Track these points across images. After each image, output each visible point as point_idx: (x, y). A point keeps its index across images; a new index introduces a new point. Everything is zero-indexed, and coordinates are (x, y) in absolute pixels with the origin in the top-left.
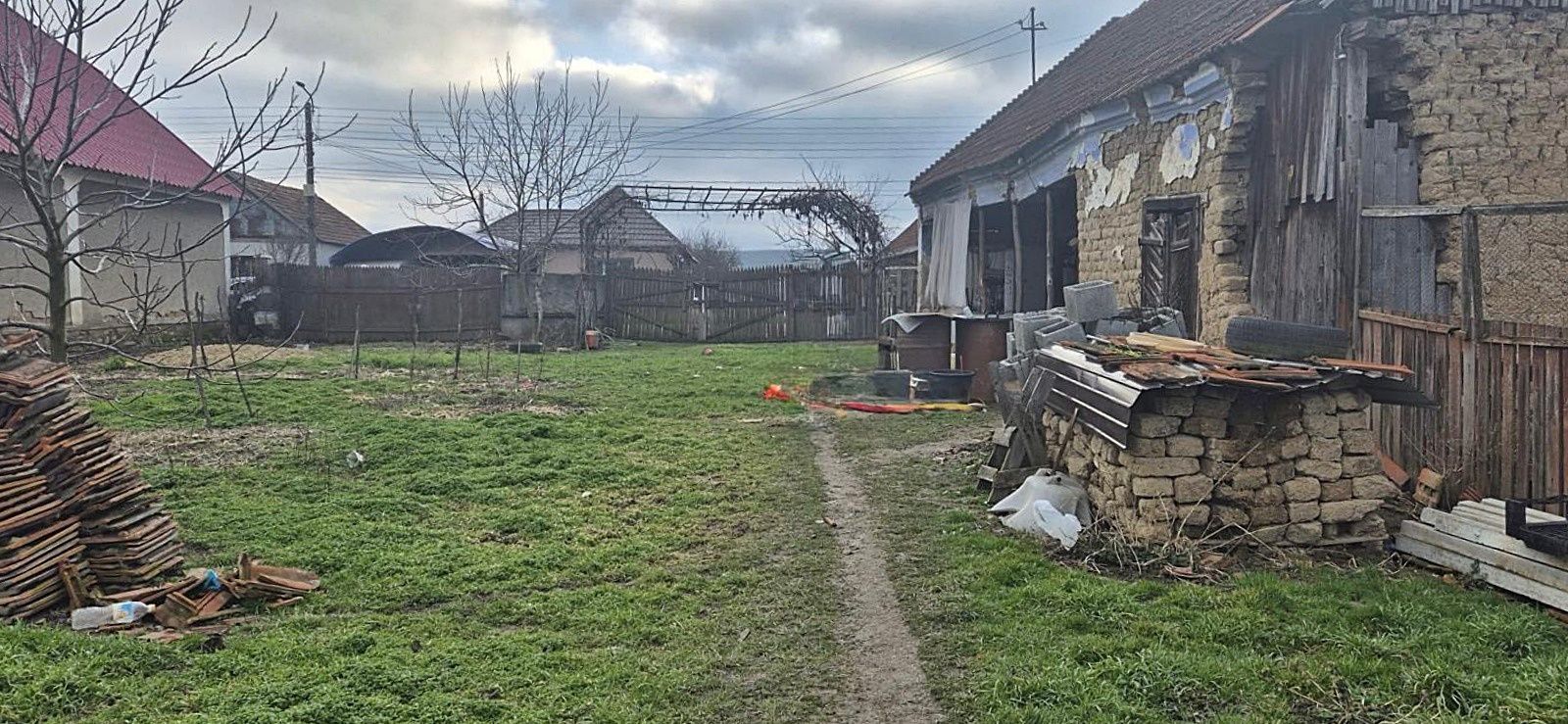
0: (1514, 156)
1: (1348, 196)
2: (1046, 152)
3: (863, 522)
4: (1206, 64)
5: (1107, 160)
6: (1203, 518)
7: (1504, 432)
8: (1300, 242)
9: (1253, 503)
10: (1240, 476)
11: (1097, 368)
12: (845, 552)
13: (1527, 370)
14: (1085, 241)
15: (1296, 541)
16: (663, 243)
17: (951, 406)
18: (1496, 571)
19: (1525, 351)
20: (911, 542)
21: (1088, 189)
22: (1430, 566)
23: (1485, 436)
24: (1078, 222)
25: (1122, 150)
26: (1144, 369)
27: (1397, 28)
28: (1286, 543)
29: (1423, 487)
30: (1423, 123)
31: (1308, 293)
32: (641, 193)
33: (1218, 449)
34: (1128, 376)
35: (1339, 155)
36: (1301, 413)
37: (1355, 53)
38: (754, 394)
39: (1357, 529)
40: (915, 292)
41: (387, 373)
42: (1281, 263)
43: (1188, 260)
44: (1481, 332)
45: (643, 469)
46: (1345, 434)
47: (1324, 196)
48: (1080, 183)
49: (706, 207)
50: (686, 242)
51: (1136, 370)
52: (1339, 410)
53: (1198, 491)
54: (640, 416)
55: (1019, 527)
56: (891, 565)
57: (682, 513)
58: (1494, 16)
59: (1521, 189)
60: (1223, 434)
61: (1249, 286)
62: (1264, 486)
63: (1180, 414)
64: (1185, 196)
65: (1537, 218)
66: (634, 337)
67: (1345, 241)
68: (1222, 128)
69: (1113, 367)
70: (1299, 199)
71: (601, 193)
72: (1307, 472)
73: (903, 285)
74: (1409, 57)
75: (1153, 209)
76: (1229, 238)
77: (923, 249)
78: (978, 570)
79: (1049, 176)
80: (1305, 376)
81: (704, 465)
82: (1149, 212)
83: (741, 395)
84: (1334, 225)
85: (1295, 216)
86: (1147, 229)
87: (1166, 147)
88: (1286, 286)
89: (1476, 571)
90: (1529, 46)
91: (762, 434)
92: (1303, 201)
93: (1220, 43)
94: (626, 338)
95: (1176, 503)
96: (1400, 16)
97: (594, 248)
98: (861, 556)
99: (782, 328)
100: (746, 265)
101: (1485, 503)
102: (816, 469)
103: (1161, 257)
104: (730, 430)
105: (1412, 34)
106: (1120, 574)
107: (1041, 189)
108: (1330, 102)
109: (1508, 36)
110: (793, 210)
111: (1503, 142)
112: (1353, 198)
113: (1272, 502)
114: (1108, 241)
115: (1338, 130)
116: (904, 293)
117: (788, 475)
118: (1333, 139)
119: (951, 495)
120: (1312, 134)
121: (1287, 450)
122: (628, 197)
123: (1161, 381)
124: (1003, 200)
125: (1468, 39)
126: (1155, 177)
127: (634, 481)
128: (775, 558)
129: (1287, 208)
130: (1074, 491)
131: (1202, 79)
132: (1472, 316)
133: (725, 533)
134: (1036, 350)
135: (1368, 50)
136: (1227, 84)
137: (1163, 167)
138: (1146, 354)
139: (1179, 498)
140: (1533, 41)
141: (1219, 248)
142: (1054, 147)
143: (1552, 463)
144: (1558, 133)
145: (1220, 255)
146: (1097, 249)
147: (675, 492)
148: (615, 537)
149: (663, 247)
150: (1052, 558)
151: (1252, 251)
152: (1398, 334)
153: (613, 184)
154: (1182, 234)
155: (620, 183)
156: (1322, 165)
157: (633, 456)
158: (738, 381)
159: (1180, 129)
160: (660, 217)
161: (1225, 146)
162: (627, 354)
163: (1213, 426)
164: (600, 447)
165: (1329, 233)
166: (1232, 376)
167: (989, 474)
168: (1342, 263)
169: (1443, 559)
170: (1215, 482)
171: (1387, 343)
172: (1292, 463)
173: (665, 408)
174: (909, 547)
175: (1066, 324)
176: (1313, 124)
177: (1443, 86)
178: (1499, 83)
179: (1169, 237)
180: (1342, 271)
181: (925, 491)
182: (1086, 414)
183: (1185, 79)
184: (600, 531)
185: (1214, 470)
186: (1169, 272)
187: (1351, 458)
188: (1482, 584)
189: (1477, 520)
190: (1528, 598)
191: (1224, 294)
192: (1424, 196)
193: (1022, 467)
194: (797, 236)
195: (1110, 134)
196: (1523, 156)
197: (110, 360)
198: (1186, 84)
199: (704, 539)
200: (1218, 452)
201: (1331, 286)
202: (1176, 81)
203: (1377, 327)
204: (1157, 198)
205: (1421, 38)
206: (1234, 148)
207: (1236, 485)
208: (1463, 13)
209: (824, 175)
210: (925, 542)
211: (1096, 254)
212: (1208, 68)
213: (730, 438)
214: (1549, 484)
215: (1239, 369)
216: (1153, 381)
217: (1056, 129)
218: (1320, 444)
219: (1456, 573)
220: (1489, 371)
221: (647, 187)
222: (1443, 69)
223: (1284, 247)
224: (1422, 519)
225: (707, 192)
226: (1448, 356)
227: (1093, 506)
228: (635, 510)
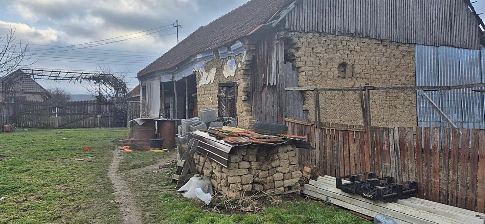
0: (321, 74)
1: (281, 84)
2: (185, 66)
3: (130, 200)
4: (238, 41)
5: (206, 69)
6: (250, 189)
7: (327, 155)
8: (267, 97)
9: (264, 182)
10: (261, 174)
11: (214, 139)
12: (124, 214)
13: (334, 137)
14: (199, 95)
15: (277, 194)
16: (39, 91)
17: (157, 150)
18: (333, 199)
19: (333, 131)
20: (150, 207)
21: (200, 78)
22: (314, 199)
23: (322, 156)
24: (197, 89)
25: (211, 67)
26: (230, 139)
27: (292, 35)
28: (274, 195)
29: (305, 172)
30: (299, 63)
31: (269, 112)
32: (30, 72)
33: (254, 165)
34: (226, 142)
35: (277, 72)
36: (277, 152)
37: (281, 41)
38: (80, 149)
39: (293, 188)
40: (139, 110)
42: (261, 103)
43: (233, 102)
44: (320, 125)
45: (31, 184)
46: (290, 158)
47: (274, 84)
48: (197, 76)
49: (58, 78)
50: (49, 91)
51: (228, 140)
52: (288, 151)
53: (249, 180)
54: (29, 160)
55: (189, 197)
56: (143, 218)
57: (50, 204)
58: (315, 34)
59: (323, 84)
60: (255, 160)
61: (252, 110)
62: (268, 176)
63: (243, 154)
64: (231, 82)
65: (327, 92)
66: (26, 126)
67: (280, 98)
68: (243, 61)
69: (220, 139)
70: (266, 84)
71: (12, 72)
72: (279, 171)
73: (135, 108)
74: (295, 44)
75: (221, 86)
76: (246, 95)
77: (142, 96)
78: (178, 217)
79: (187, 73)
80: (279, 141)
81: (60, 180)
82: (220, 86)
83: (74, 149)
84: (276, 92)
85: (265, 89)
86: (220, 92)
87: (225, 67)
88: (262, 111)
89: (327, 199)
90: (324, 44)
91: (84, 165)
92: (267, 85)
93: (242, 35)
94: (23, 127)
95: (242, 185)
96: (292, 32)
97: (8, 92)
98: (130, 216)
99: (89, 123)
100: (74, 100)
101: (325, 177)
102: (108, 179)
103: (225, 101)
104: (70, 165)
105: (295, 37)
106: (227, 212)
107: (184, 78)
108: (274, 55)
109: (318, 40)
110: (93, 80)
111: (318, 70)
112: (282, 84)
113: (270, 182)
114: (207, 95)
115: (277, 64)
116: (136, 111)
117: (97, 183)
118: (276, 67)
119: (162, 186)
120: (269, 64)
121: (274, 164)
122: (24, 73)
123: (238, 144)
124: (171, 80)
125: (309, 40)
126: (221, 75)
127: (27, 190)
128: (94, 221)
129: (262, 87)
130: (207, 182)
131: (237, 46)
132: (318, 121)
133: (71, 211)
134: (190, 132)
135: (284, 41)
136: (244, 48)
137: (224, 72)
138: (230, 134)
139: (243, 183)
140: (324, 42)
141: (243, 98)
142: (188, 64)
143: (341, 164)
144: (331, 68)
145: (243, 101)
146: (204, 98)
147: (46, 194)
148: (17, 218)
149: (39, 92)
150: (203, 209)
151: (252, 99)
152: (296, 126)
153: (18, 68)
154: (231, 94)
155: (21, 68)
156: (273, 74)
157: (26, 179)
158: (73, 144)
159: (229, 61)
160: (38, 82)
161: (244, 67)
162: (23, 134)
163: (252, 158)
164: (10, 175)
165: (275, 95)
166: (259, 141)
167: (176, 177)
168: (279, 104)
169: (317, 196)
170: (254, 176)
171: (293, 129)
172: (275, 168)
173: (41, 156)
174: (150, 210)
175: (200, 123)
176: (269, 61)
177: (303, 53)
178: (317, 53)
179: (227, 95)
180: (279, 106)
181: (152, 185)
182: (211, 155)
183: (231, 45)
184: (9, 216)
185: (253, 173)
186: (227, 105)
187: (291, 166)
188: (330, 204)
189: (325, 183)
190: (343, 207)
191: (245, 113)
192: (300, 85)
193: (188, 174)
194: (95, 90)
195: (207, 61)
196: (323, 74)
198: (231, 47)
199: (61, 215)
200: (254, 166)
201: (276, 111)
202: (228, 46)
203: (290, 124)
204: (223, 82)
205: (297, 39)
206: (247, 68)
207: (260, 177)
208: (308, 32)
209: (105, 69)
210: (155, 207)
211: (203, 99)
212: (239, 42)
213: (71, 168)
214: (341, 170)
215: (260, 139)
216: (235, 144)
217: (189, 59)
218: (283, 162)
219: (322, 200)
220: (323, 137)
221: (33, 70)
222: (303, 48)
223: (262, 99)
224: (310, 183)
225: (59, 73)
226: (311, 132)
227: (213, 187)
228: (27, 204)
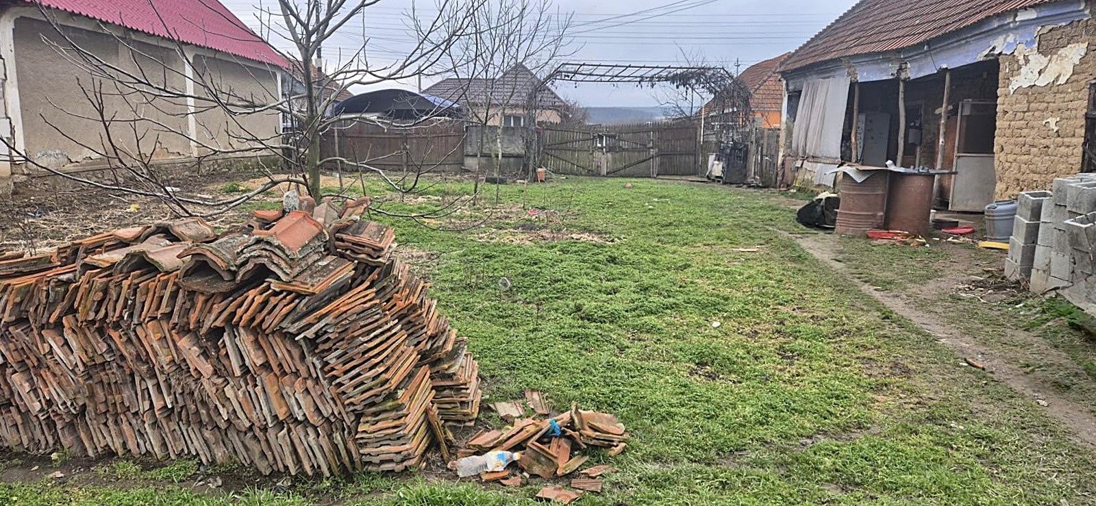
5: (1044, 48)
14: (1006, 112)
21: (1015, 70)
24: (998, 97)
25: (1064, 41)
41: (420, 199)
48: (1004, 65)
49: (616, 79)
66: (564, 172)
77: (788, 112)
86: (1091, 105)
107: (943, 70)
110: (677, 82)
114: (1039, 113)
124: (891, 77)
127: (740, 310)
133: (891, 373)
146: (1022, 120)
197: (227, 185)
211: (1019, 123)
221: (579, 65)
225: (624, 69)
